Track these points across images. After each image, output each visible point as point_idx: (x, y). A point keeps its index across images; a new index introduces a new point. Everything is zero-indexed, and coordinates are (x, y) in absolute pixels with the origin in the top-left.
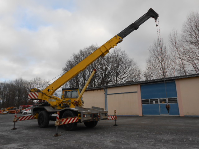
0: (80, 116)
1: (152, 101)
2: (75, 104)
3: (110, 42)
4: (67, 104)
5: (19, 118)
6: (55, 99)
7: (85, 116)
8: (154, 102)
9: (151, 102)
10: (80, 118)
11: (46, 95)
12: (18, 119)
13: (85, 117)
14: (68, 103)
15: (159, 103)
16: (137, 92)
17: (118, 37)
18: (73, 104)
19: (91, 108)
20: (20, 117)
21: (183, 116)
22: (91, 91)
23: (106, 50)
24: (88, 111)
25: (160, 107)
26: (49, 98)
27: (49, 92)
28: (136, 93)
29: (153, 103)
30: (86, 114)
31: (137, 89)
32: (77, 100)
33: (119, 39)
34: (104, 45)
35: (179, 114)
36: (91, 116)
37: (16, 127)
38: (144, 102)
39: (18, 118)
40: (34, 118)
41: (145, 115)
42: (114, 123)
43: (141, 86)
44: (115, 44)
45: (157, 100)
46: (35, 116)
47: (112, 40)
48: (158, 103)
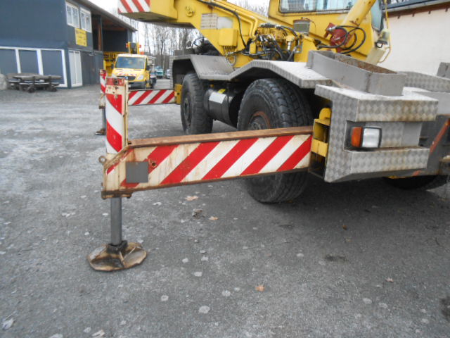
0: (325, 133)
2: (333, 44)
4: (284, 43)
6: (228, 17)
7: (370, 138)
10: (320, 147)
13: (360, 148)
14: (290, 38)
18: (317, 43)
19: (432, 71)
22: (435, 13)
24: (410, 94)
26: (206, 10)
30: (380, 126)
32: (344, 21)
36: (423, 142)
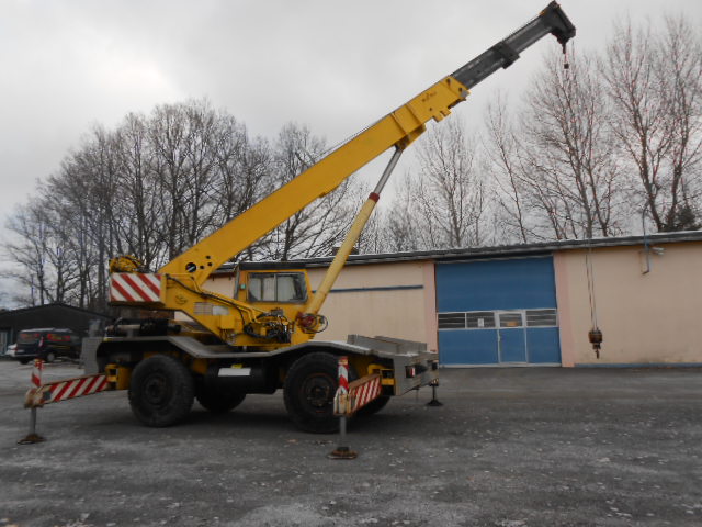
1: (473, 320)
3: (428, 98)
5: (51, 391)
6: (223, 306)
7: (413, 374)
8: (481, 323)
9: (469, 320)
10: (388, 382)
11: (183, 286)
12: (46, 396)
13: (412, 377)
15: (498, 326)
16: (421, 287)
17: (456, 85)
20: (54, 385)
21: (572, 366)
23: (414, 127)
25: (499, 337)
26: (200, 300)
27: (195, 275)
28: (419, 291)
29: (476, 325)
31: (424, 276)
32: (308, 309)
33: (458, 92)
34: (406, 106)
35: (560, 360)
37: (40, 430)
38: (444, 321)
39: (47, 389)
40: (105, 387)
41: (447, 366)
42: (430, 397)
43: (435, 266)
44: (445, 109)
45: (492, 314)
46: (113, 379)
47: (435, 93)
48: (493, 325)
